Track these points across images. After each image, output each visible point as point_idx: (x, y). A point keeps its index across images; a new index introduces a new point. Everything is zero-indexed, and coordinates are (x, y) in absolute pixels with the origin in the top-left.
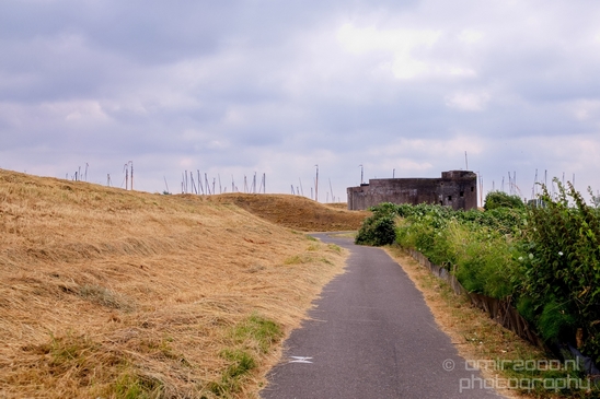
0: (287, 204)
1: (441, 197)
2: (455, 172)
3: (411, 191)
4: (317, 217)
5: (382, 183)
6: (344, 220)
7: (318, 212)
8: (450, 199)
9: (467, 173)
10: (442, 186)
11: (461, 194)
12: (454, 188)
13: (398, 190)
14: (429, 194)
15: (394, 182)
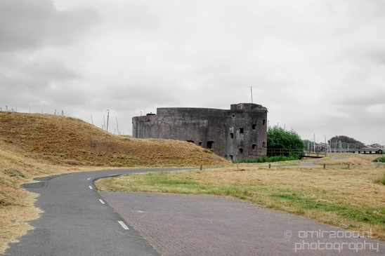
0: (52, 126)
1: (232, 129)
2: (246, 105)
3: (201, 121)
4: (93, 145)
5: (171, 112)
6: (129, 150)
7: (95, 138)
8: (242, 131)
9: (257, 106)
10: (234, 118)
11: (254, 127)
12: (246, 120)
13: (188, 120)
14: (220, 126)
15: (183, 112)
